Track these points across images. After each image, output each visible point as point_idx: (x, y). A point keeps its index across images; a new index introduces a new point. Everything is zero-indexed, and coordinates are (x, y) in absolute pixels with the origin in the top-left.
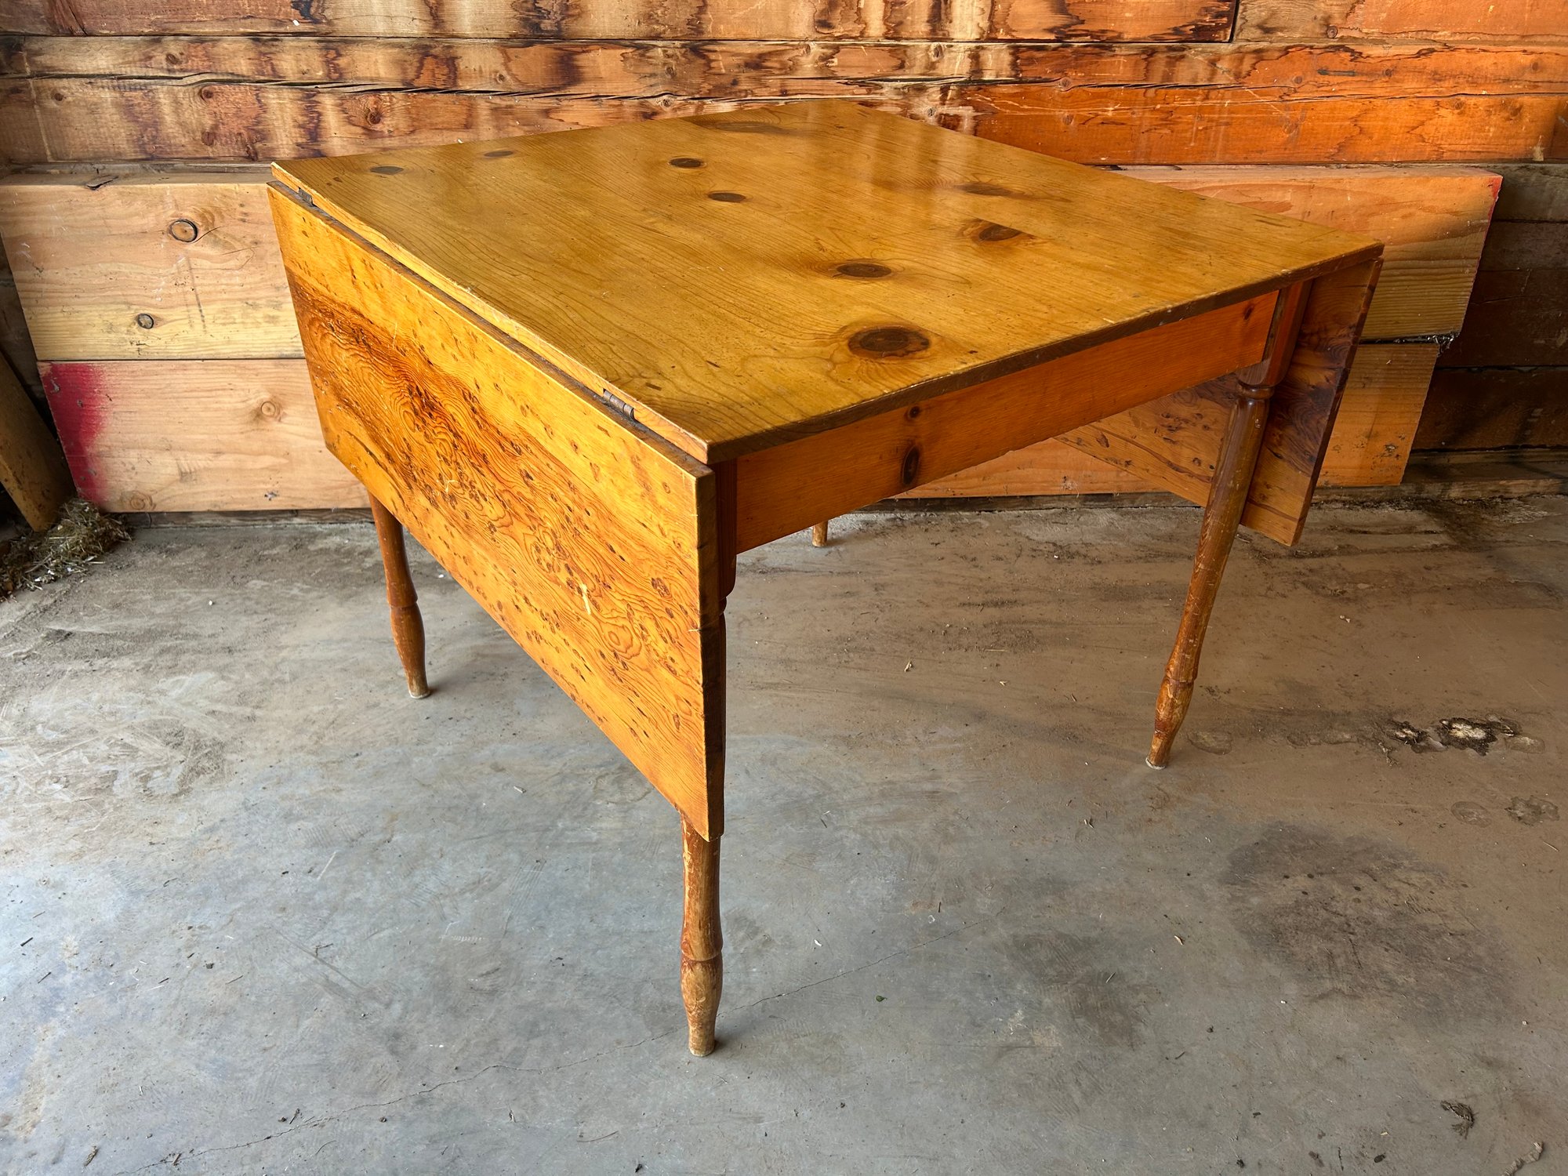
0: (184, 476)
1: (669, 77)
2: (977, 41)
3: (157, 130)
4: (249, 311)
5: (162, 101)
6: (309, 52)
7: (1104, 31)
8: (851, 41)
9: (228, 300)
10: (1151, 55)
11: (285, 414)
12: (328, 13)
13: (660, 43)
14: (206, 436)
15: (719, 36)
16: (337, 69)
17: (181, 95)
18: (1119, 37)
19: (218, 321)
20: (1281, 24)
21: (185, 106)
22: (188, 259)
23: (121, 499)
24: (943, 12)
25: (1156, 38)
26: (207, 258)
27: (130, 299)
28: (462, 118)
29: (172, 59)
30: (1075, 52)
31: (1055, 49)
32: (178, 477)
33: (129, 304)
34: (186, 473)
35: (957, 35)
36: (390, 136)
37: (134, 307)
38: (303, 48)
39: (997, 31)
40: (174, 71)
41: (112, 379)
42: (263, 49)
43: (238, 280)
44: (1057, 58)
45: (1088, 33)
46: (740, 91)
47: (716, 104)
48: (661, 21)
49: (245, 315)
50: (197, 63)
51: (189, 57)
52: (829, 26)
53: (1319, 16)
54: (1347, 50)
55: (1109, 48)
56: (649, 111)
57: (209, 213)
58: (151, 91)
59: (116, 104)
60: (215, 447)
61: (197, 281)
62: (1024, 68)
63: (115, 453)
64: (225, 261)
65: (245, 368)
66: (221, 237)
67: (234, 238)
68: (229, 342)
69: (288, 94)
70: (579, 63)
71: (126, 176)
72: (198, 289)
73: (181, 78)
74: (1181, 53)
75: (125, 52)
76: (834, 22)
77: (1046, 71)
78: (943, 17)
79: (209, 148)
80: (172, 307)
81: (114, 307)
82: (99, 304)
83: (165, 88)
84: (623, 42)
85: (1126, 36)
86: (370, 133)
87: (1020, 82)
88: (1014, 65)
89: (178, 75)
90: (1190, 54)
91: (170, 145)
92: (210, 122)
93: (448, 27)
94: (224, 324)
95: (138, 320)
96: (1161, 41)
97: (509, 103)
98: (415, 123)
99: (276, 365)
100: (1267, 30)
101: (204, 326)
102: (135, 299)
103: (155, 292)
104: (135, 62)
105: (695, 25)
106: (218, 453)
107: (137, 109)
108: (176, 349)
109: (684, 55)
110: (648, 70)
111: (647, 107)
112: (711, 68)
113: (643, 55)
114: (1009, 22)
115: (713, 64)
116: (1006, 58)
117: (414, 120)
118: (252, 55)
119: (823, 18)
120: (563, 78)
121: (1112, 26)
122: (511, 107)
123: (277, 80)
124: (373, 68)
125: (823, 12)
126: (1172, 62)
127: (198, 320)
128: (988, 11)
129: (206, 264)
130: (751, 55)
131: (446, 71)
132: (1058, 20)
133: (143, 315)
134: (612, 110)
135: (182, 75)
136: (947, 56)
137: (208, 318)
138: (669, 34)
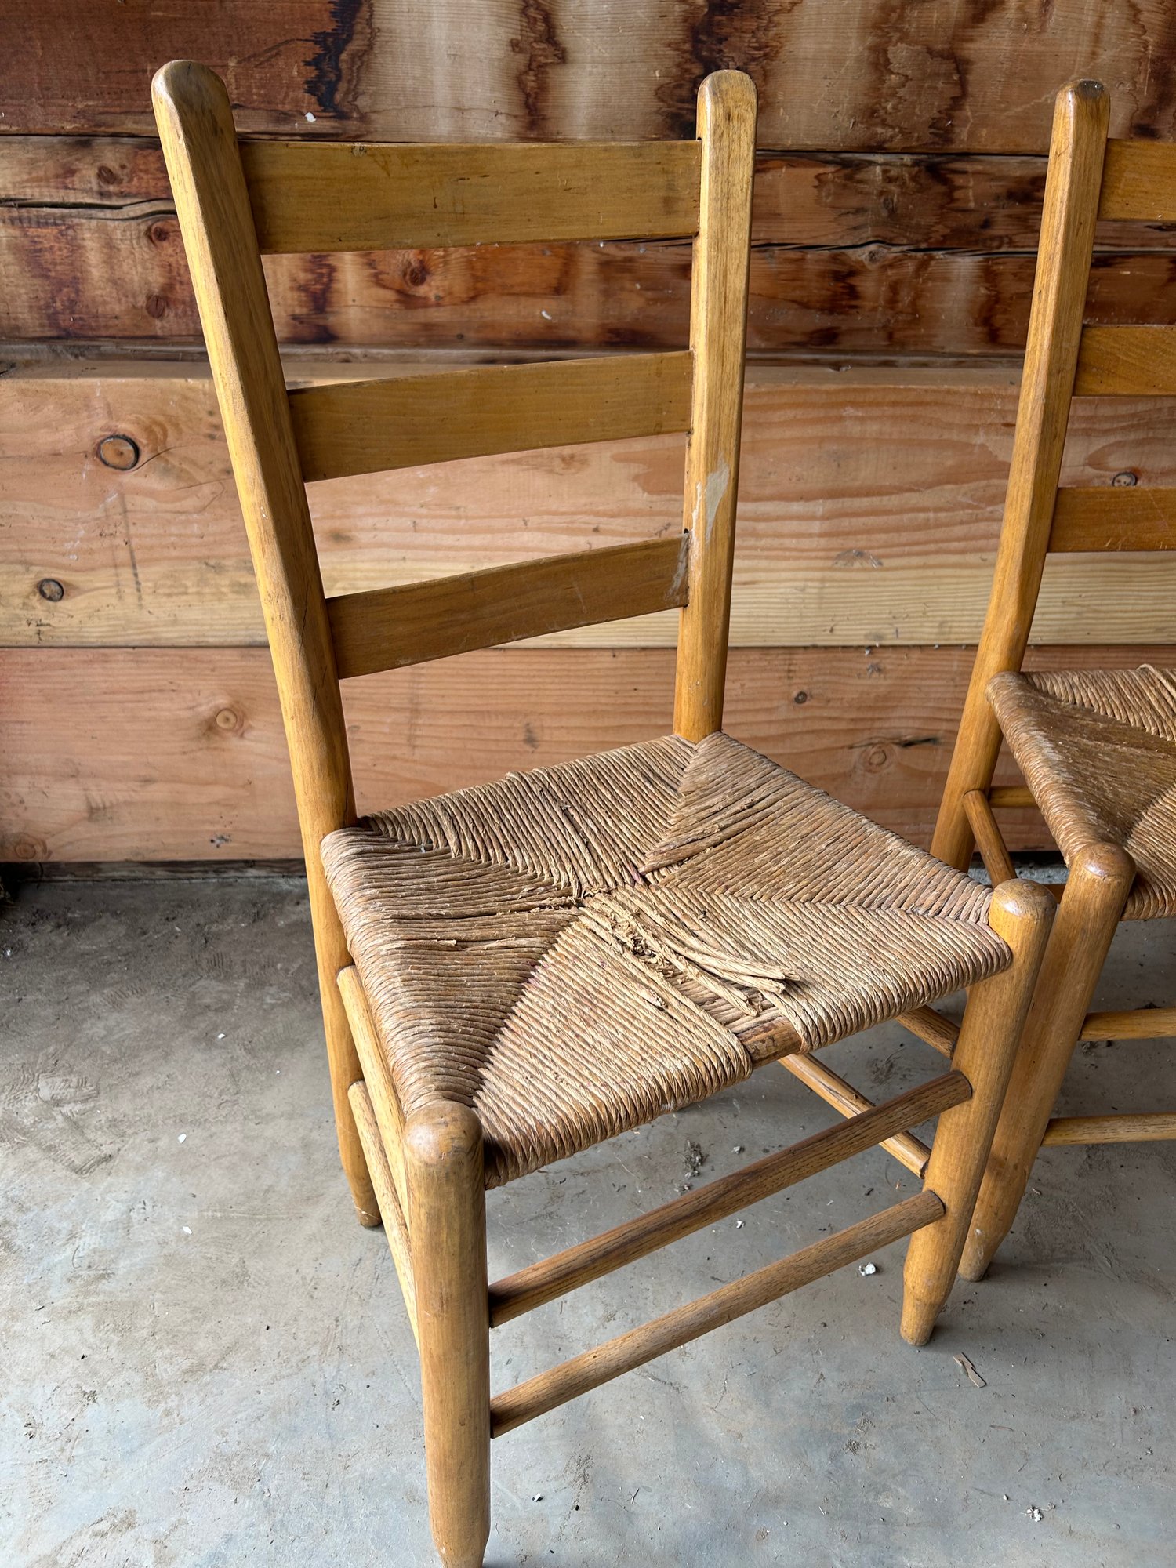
0: (94, 813)
1: (885, 213)
3: (77, 292)
4: (210, 575)
5: (89, 244)
9: (177, 558)
11: (251, 727)
12: (363, 102)
13: (879, 158)
14: (130, 758)
15: (977, 147)
17: (118, 235)
19: (161, 591)
21: (124, 253)
22: (122, 496)
23: (3, 845)
26: (151, 494)
27: (28, 556)
28: (553, 277)
29: (106, 175)
32: (86, 815)
33: (28, 564)
34: (98, 809)
36: (438, 305)
37: (36, 569)
40: (109, 195)
43: (195, 529)
46: (992, 238)
47: (950, 258)
48: (889, 120)
49: (202, 582)
50: (145, 184)
51: (134, 173)
52: (1152, 133)
56: (843, 269)
57: (160, 425)
58: (69, 227)
59: (14, 248)
60: (143, 772)
61: (133, 530)
64: (178, 499)
65: (196, 660)
66: (176, 463)
67: (194, 463)
68: (175, 622)
71: (27, 364)
72: (135, 542)
73: (119, 207)
75: (32, 162)
79: (158, 323)
80: (93, 569)
81: (5, 568)
83: (94, 223)
84: (822, 156)
86: (407, 300)
89: (115, 202)
91: (96, 316)
92: (161, 280)
93: (551, 127)
94: (169, 595)
95: (40, 588)
97: (628, 254)
98: (479, 285)
99: (243, 656)
101: (140, 598)
102: (37, 556)
103: (68, 546)
104: (47, 179)
105: (942, 130)
106: (147, 781)
107: (48, 256)
108: (96, 631)
109: (914, 178)
110: (854, 202)
111: (843, 263)
112: (952, 200)
113: (849, 178)
115: (957, 194)
117: (476, 279)
119: (1145, 121)
122: (630, 260)
125: (1149, 111)
127: (129, 590)
129: (150, 504)
130: (1019, 180)
133: (48, 580)
134: (788, 267)
135: (121, 202)
137: (147, 585)
138: (898, 142)
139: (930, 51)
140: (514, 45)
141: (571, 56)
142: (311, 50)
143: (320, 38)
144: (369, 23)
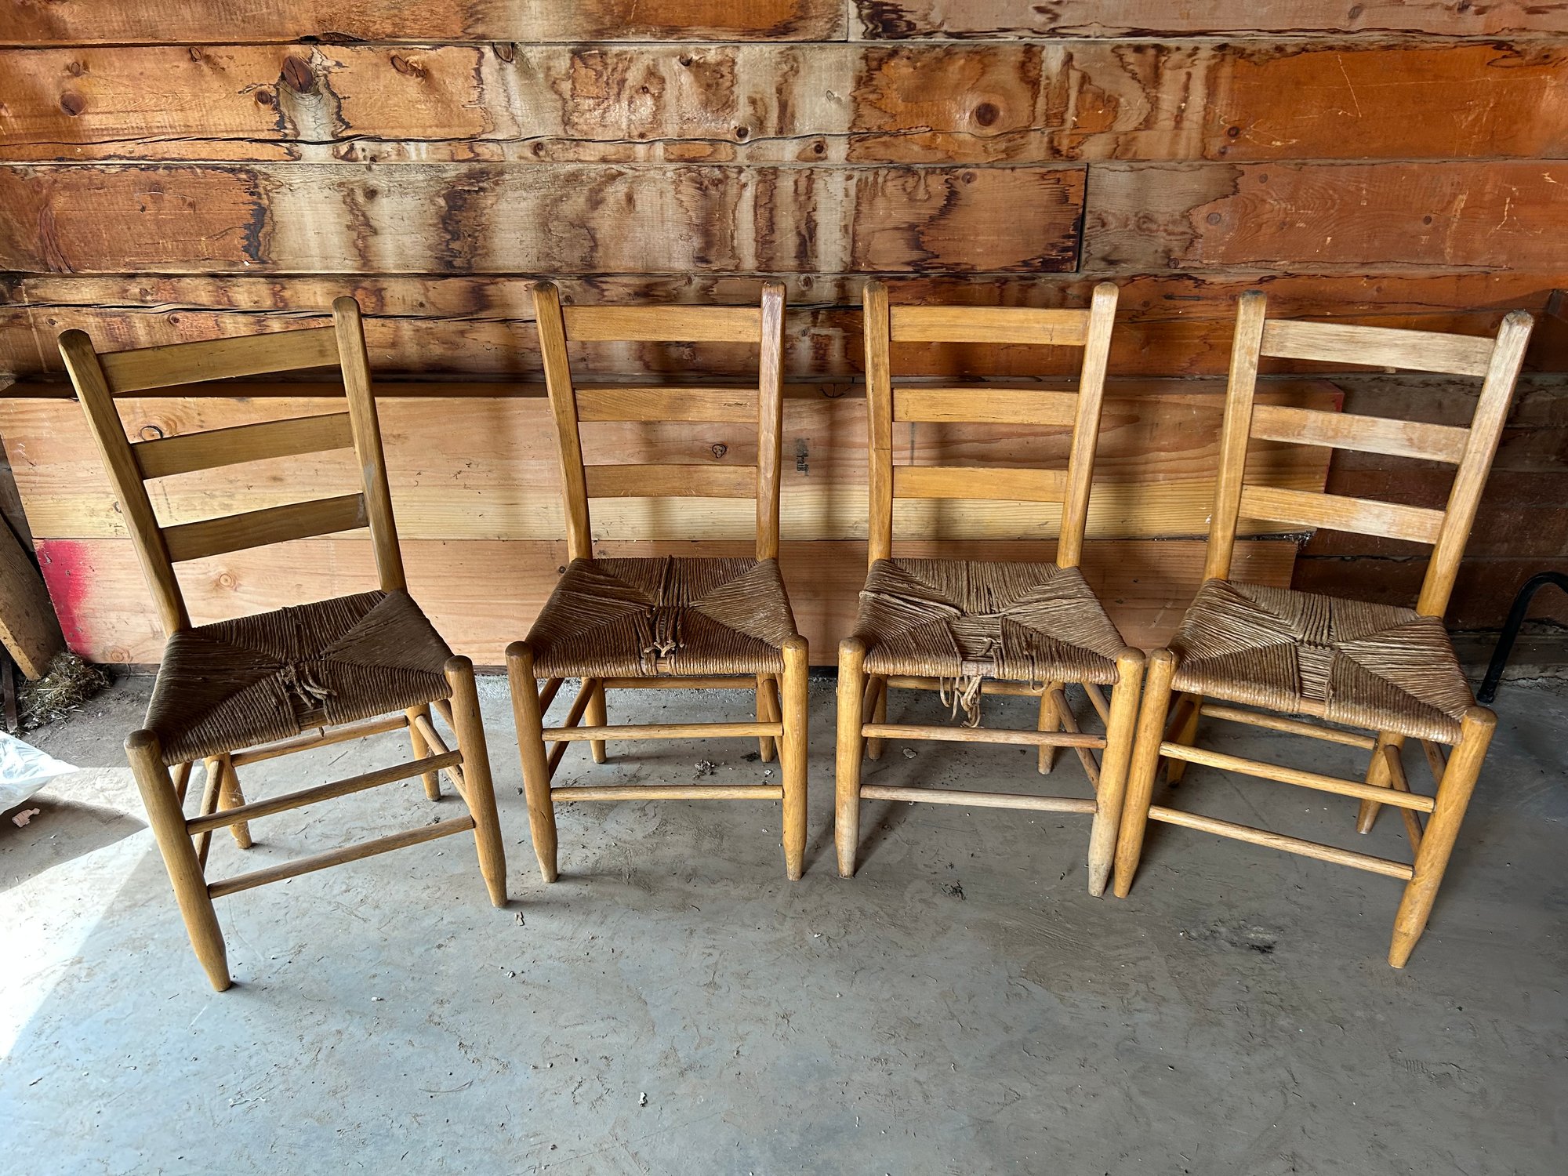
0: (155, 634)
2: (842, 272)
4: (207, 499)
5: (137, 325)
6: (259, 286)
7: (957, 264)
8: (728, 273)
9: (189, 490)
10: (1004, 284)
11: (240, 585)
12: (274, 256)
13: (558, 276)
15: (609, 270)
16: (283, 299)
17: (153, 320)
18: (972, 269)
19: (181, 508)
20: (1125, 256)
21: (157, 329)
23: (104, 653)
24: (809, 248)
25: (1005, 269)
27: (108, 490)
28: (390, 338)
29: (144, 293)
30: (933, 281)
31: (913, 279)
32: (150, 635)
33: (106, 494)
34: (157, 632)
35: (824, 268)
37: (112, 496)
38: (254, 283)
39: (860, 264)
40: (146, 302)
41: (93, 554)
42: (220, 284)
43: (197, 475)
44: (917, 286)
45: (943, 266)
48: (558, 258)
49: (204, 503)
50: (165, 295)
51: (159, 289)
52: (708, 262)
53: (1160, 250)
54: (1190, 278)
55: (965, 278)
57: (172, 420)
58: (127, 317)
63: (98, 615)
69: (241, 319)
70: (489, 293)
72: (165, 481)
73: (152, 307)
74: (1032, 280)
75: (105, 288)
76: (712, 258)
78: (809, 253)
81: (95, 495)
82: (83, 493)
83: (139, 315)
84: (526, 275)
85: (979, 268)
89: (150, 305)
90: (1041, 281)
93: (375, 264)
94: (186, 510)
95: (115, 506)
96: (1012, 271)
97: (429, 326)
100: (1111, 262)
101: (170, 512)
104: (113, 294)
105: (588, 262)
107: (117, 331)
109: (580, 286)
112: (604, 296)
114: (870, 256)
115: (606, 293)
118: (211, 288)
119: (701, 255)
120: (475, 305)
121: (965, 260)
122: (430, 328)
123: (232, 309)
124: (312, 299)
125: (700, 249)
126: (1025, 289)
127: (164, 507)
128: (849, 247)
130: (639, 286)
131: (374, 300)
132: (915, 255)
133: (118, 502)
134: (519, 331)
135: (153, 305)
136: (815, 285)
137: (174, 505)
138: (565, 269)
139: (571, 224)
140: (348, 227)
141: (379, 231)
142: (244, 232)
143: (247, 227)
144: (271, 219)
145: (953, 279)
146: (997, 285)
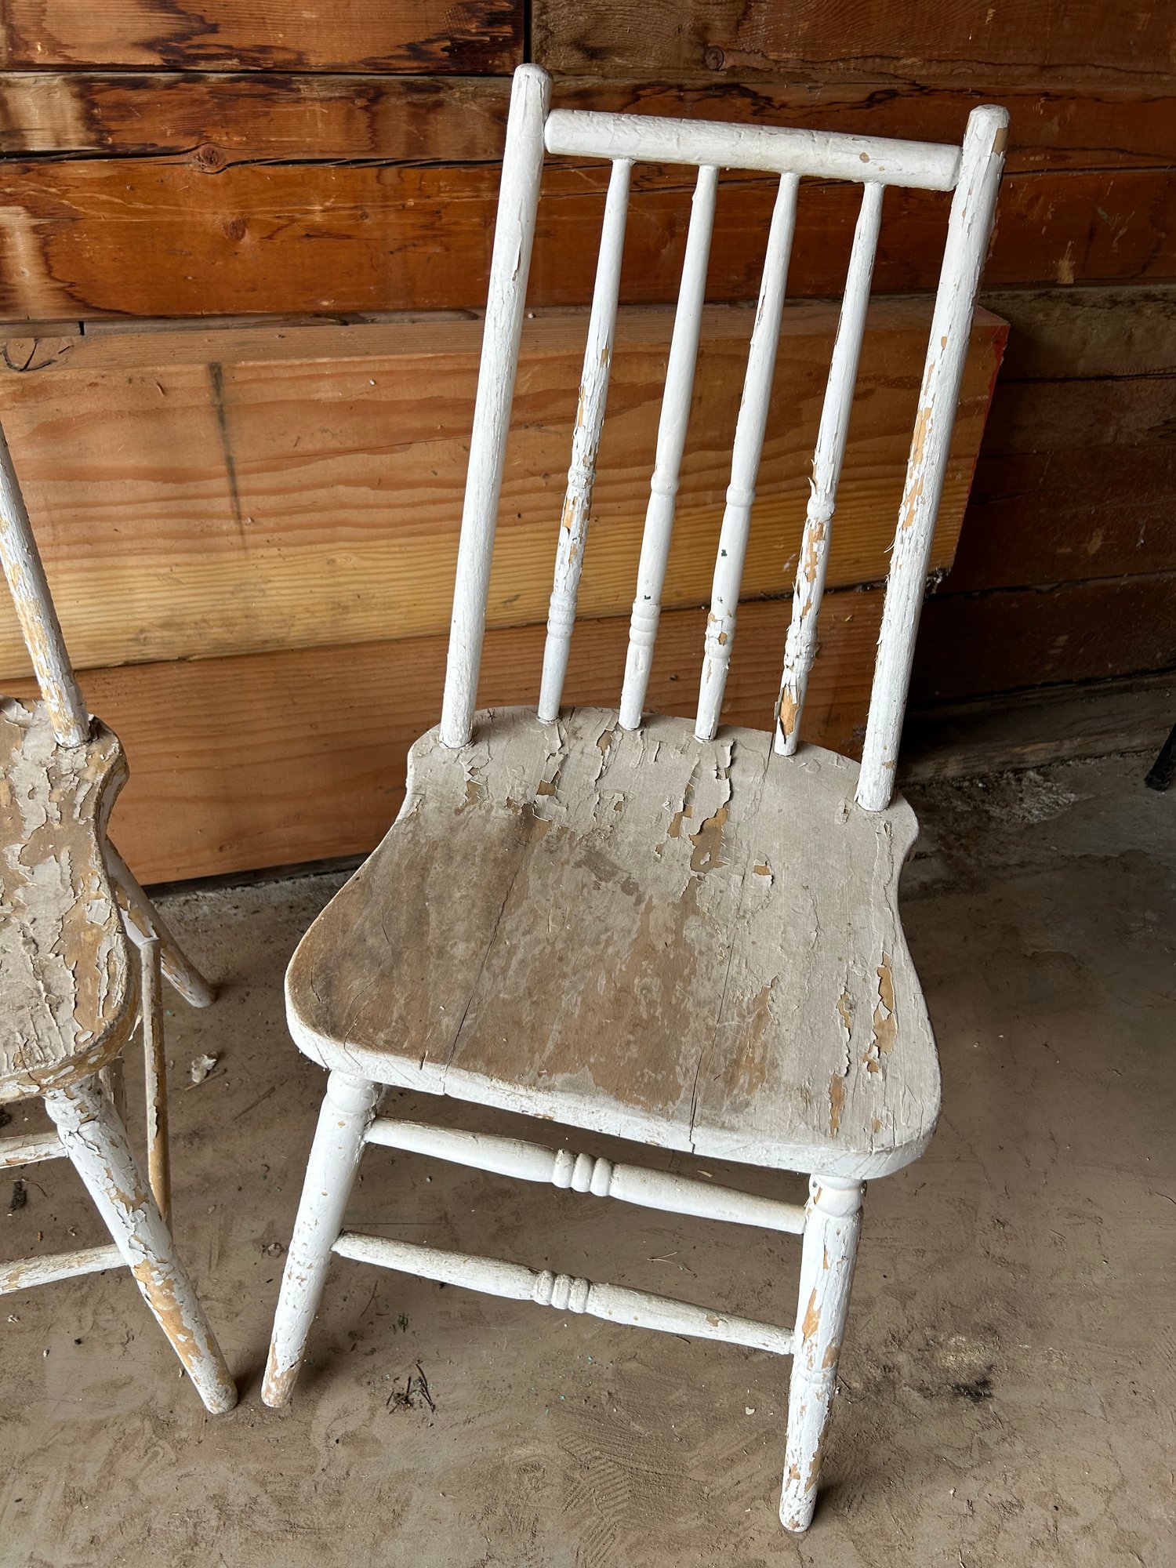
7: (264, 49)
10: (375, 100)
18: (299, 61)
20: (618, 39)
25: (376, 66)
30: (214, 92)
31: (169, 86)
39: (27, 45)
44: (181, 105)
45: (231, 52)
53: (687, 25)
54: (745, 92)
55: (286, 85)
62: (113, 125)
74: (433, 98)
77: (160, 129)
85: (313, 60)
87: (112, 154)
88: (88, 119)
90: (452, 97)
96: (390, 72)
100: (593, 54)
114: (49, 25)
116: (67, 105)
121: (279, 38)
126: (421, 113)
132: (159, 24)
145: (261, 88)
146: (360, 102)
